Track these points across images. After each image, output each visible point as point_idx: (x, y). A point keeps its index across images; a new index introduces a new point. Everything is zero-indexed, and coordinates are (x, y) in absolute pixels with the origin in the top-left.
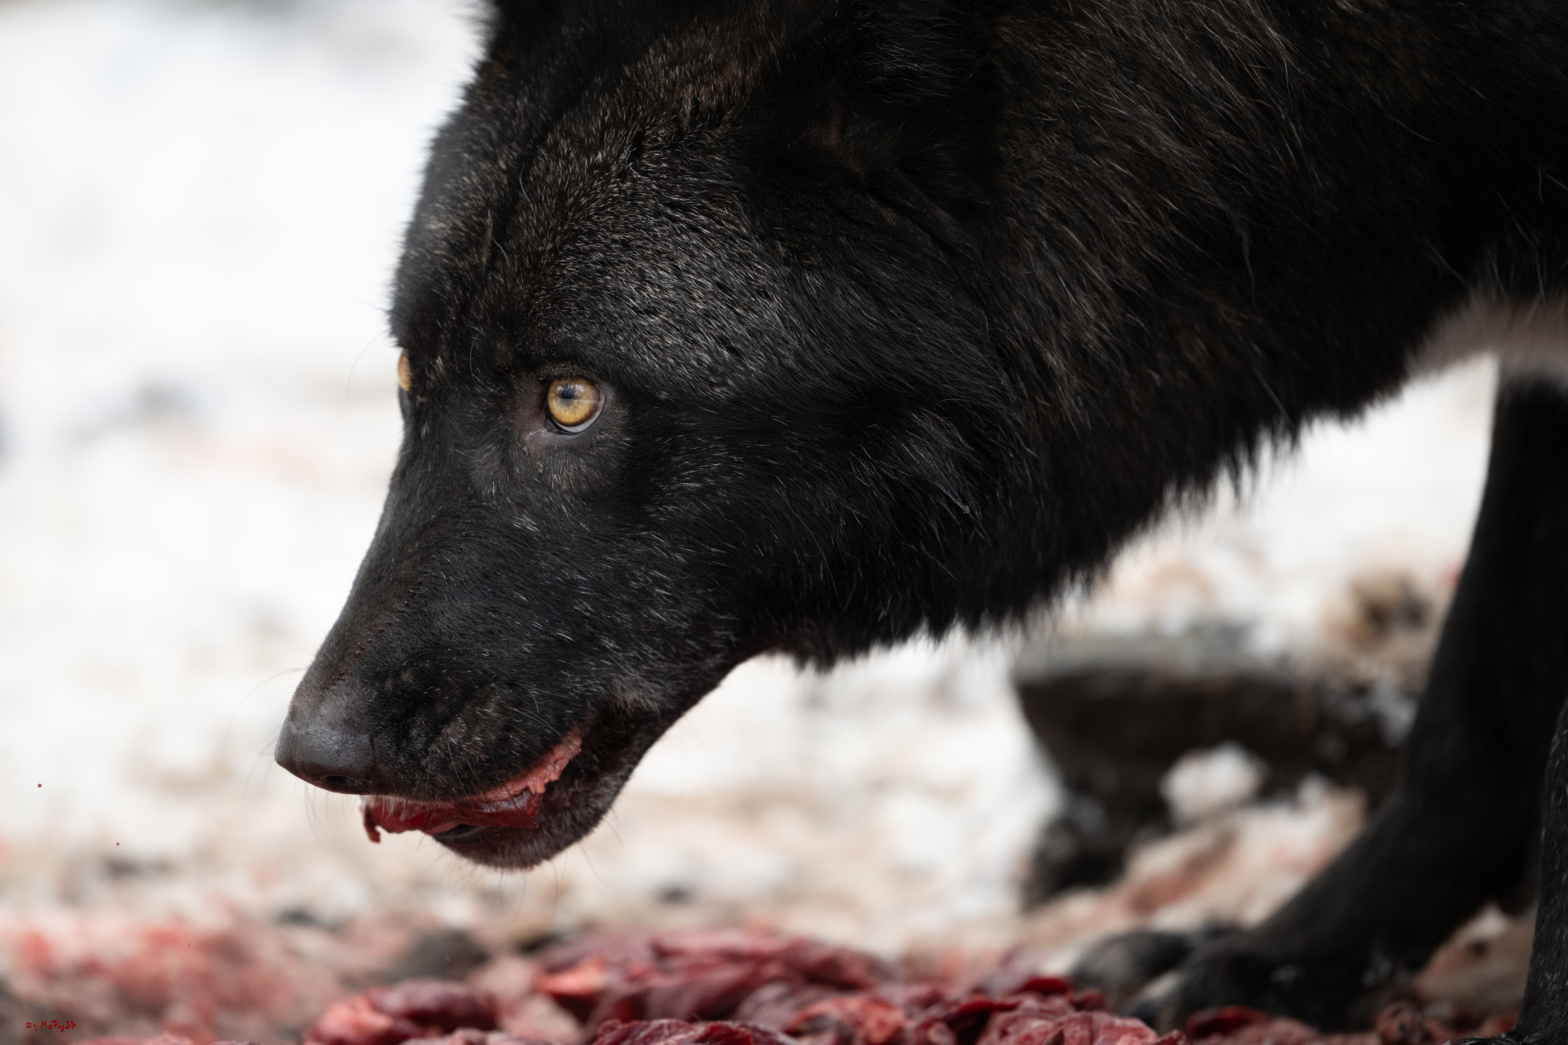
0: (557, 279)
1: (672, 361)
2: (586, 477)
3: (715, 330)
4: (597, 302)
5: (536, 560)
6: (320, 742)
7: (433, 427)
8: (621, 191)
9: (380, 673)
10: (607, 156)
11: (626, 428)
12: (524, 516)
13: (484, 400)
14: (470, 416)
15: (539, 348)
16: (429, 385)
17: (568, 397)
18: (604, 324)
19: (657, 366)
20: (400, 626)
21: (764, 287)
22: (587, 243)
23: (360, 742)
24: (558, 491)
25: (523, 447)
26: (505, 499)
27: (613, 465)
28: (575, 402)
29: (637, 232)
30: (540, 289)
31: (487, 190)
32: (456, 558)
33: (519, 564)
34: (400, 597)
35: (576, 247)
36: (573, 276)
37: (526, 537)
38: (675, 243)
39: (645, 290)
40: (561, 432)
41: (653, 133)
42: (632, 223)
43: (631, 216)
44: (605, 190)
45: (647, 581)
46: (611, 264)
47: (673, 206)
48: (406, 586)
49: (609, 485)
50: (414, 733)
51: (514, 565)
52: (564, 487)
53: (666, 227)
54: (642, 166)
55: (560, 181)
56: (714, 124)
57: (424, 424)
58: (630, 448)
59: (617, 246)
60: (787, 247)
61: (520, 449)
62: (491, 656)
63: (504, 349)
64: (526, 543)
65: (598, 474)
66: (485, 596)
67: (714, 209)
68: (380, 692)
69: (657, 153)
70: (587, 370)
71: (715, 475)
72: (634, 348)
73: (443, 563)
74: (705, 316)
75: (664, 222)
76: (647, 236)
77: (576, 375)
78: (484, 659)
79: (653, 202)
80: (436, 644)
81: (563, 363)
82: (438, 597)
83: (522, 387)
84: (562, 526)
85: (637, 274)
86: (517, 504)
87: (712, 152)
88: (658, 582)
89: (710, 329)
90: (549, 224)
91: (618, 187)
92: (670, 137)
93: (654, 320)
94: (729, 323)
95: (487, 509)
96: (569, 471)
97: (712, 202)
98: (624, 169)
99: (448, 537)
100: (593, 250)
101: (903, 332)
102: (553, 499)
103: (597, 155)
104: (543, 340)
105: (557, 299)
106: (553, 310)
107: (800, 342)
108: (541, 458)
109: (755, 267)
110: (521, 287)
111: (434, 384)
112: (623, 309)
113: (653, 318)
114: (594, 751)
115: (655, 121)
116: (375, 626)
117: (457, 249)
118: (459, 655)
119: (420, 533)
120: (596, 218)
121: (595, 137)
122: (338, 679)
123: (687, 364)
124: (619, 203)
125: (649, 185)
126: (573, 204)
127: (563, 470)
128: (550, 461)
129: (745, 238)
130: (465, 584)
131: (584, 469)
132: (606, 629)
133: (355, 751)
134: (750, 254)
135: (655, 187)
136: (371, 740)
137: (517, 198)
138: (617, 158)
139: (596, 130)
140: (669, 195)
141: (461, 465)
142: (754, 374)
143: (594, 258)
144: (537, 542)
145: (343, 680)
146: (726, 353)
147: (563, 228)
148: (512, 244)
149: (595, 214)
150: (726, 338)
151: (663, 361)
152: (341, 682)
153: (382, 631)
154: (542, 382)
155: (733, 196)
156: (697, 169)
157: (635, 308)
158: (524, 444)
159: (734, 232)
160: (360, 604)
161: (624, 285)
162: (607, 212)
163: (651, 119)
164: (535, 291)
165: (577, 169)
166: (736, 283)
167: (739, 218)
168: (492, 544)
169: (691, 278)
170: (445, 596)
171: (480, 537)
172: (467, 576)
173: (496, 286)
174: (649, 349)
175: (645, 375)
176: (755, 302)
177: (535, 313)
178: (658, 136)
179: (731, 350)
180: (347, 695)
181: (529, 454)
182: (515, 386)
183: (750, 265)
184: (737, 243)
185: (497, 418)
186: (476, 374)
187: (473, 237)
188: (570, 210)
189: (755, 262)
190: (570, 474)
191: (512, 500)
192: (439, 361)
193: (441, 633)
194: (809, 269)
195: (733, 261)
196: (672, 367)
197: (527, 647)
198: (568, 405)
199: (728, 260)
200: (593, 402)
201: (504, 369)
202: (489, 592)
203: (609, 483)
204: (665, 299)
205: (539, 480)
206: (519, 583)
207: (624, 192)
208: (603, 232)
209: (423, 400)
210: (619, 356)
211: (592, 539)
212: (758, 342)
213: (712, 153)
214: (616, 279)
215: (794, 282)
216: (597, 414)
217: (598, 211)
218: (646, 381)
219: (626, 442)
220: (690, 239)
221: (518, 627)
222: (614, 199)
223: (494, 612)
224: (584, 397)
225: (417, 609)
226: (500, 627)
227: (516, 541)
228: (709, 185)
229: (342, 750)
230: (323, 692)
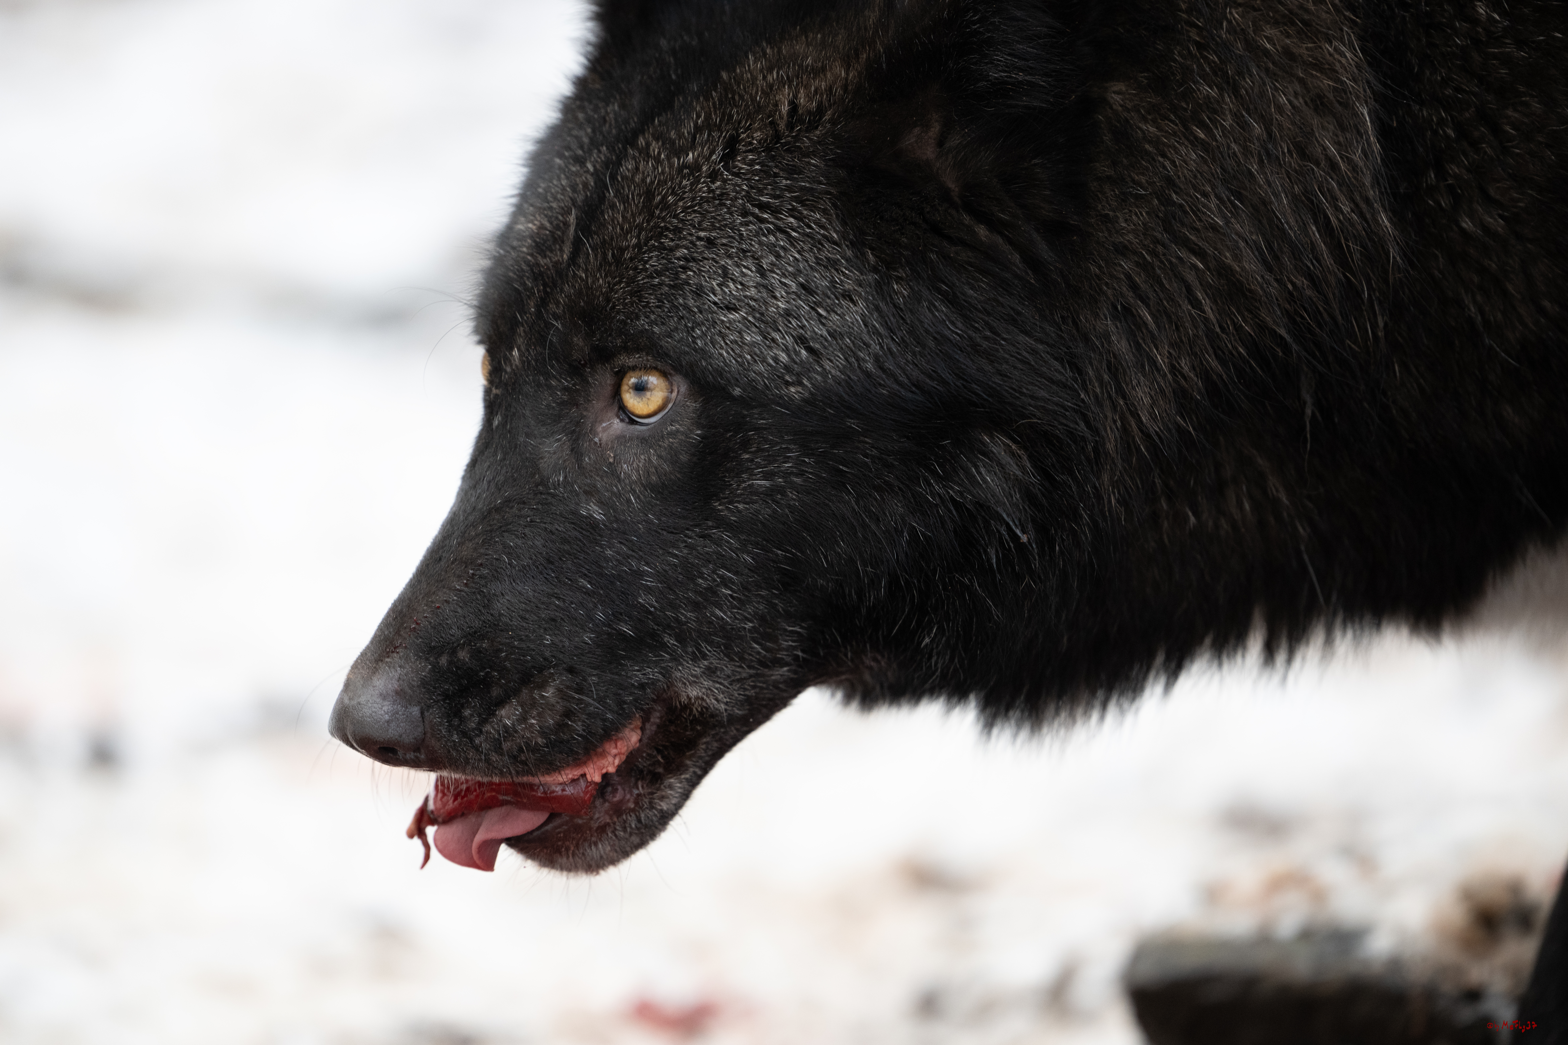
0: (639, 273)
1: (749, 357)
2: (656, 468)
3: (795, 329)
4: (678, 296)
5: (602, 548)
6: (370, 712)
7: (505, 417)
8: (710, 191)
9: (434, 647)
10: (699, 155)
11: (697, 421)
12: (591, 504)
13: (559, 393)
14: (543, 406)
15: (615, 340)
16: (505, 377)
17: (640, 389)
18: (682, 318)
19: (734, 361)
20: (457, 604)
21: (849, 291)
22: (672, 240)
23: (411, 713)
24: (627, 481)
25: (594, 438)
26: (573, 486)
27: (684, 458)
28: (648, 394)
29: (723, 230)
30: (620, 282)
31: (574, 191)
32: (519, 542)
33: (584, 551)
34: (459, 577)
35: (662, 243)
36: (656, 271)
37: (592, 525)
38: (761, 243)
39: (727, 287)
40: (632, 422)
41: (748, 136)
42: (720, 221)
43: (718, 215)
44: (694, 190)
45: (715, 581)
46: (694, 260)
47: (763, 207)
48: (466, 567)
49: (679, 479)
50: (467, 712)
51: (579, 552)
52: (634, 478)
53: (752, 227)
54: (734, 167)
55: (648, 180)
56: (814, 125)
57: (497, 414)
58: (701, 442)
59: (702, 243)
60: (876, 256)
61: (591, 440)
62: (553, 643)
63: (581, 344)
64: (592, 531)
65: (668, 466)
66: (548, 581)
67: (805, 212)
68: (434, 667)
69: (751, 155)
70: (661, 362)
71: (786, 474)
72: (712, 342)
73: (505, 546)
74: (785, 316)
75: (751, 222)
76: (733, 234)
77: (650, 367)
78: (545, 645)
79: (740, 201)
80: (495, 624)
81: (639, 353)
82: (498, 579)
83: (596, 380)
84: (630, 516)
85: (720, 272)
86: (586, 492)
87: (808, 154)
88: (725, 582)
89: (790, 328)
90: (635, 221)
91: (708, 186)
92: (766, 140)
93: (734, 316)
94: (810, 323)
95: (553, 496)
96: (639, 462)
97: (804, 205)
98: (714, 169)
99: (512, 522)
100: (678, 247)
101: (985, 344)
102: (622, 489)
103: (687, 156)
104: (620, 331)
105: (637, 292)
106: (632, 303)
107: (882, 347)
108: (612, 448)
109: (842, 272)
110: (601, 281)
111: (509, 375)
112: (704, 304)
113: (733, 314)
114: (659, 751)
115: (750, 125)
116: (432, 602)
117: (541, 247)
118: (521, 640)
119: (485, 517)
120: (683, 216)
121: (686, 139)
122: (393, 652)
123: (764, 361)
124: (708, 202)
125: (739, 186)
126: (660, 202)
127: (634, 461)
128: (621, 450)
129: (835, 243)
130: (527, 568)
131: (654, 459)
132: (671, 625)
133: (405, 722)
134: (838, 260)
135: (745, 187)
136: (422, 714)
137: (602, 198)
138: (708, 159)
139: (688, 133)
140: (758, 196)
141: (531, 454)
142: (831, 375)
143: (678, 254)
144: (603, 530)
145: (397, 653)
146: (803, 352)
147: (648, 225)
148: (596, 237)
149: (682, 212)
150: (806, 338)
151: (740, 356)
152: (395, 655)
153: (439, 607)
154: (617, 373)
155: (825, 201)
156: (792, 171)
157: (715, 303)
158: (595, 435)
159: (824, 236)
161: (706, 281)
162: (695, 211)
163: (746, 123)
164: (615, 285)
165: (667, 169)
166: (822, 285)
167: (831, 223)
168: (557, 529)
169: (774, 279)
170: (506, 579)
171: (545, 523)
172: (530, 561)
173: (577, 281)
174: (726, 344)
175: (720, 369)
176: (838, 305)
177: (614, 307)
178: (753, 139)
179: (810, 350)
180: (400, 667)
181: (600, 444)
182: (590, 379)
183: (837, 270)
184: (825, 247)
185: (570, 410)
186: (553, 367)
187: (557, 234)
188: (657, 208)
189: (843, 267)
190: (641, 465)
191: (580, 488)
192: (515, 353)
193: (500, 615)
194: (897, 280)
195: (820, 264)
196: (748, 363)
197: (588, 637)
198: (640, 396)
199: (814, 263)
200: (666, 394)
201: (579, 363)
202: (552, 577)
203: (678, 476)
204: (746, 297)
205: (609, 469)
206: (584, 570)
207: (713, 191)
208: (689, 229)
209: (498, 391)
210: (695, 350)
211: (660, 531)
212: (838, 343)
213: (808, 156)
214: (698, 275)
215: (881, 288)
216: (670, 406)
217: (685, 209)
218: (721, 375)
219: (697, 435)
220: (777, 240)
221: (581, 617)
222: (702, 198)
223: (558, 598)
224: (657, 389)
225: (476, 589)
226: (563, 615)
227: (582, 528)
228: (802, 189)
229: (392, 721)
230: (377, 664)
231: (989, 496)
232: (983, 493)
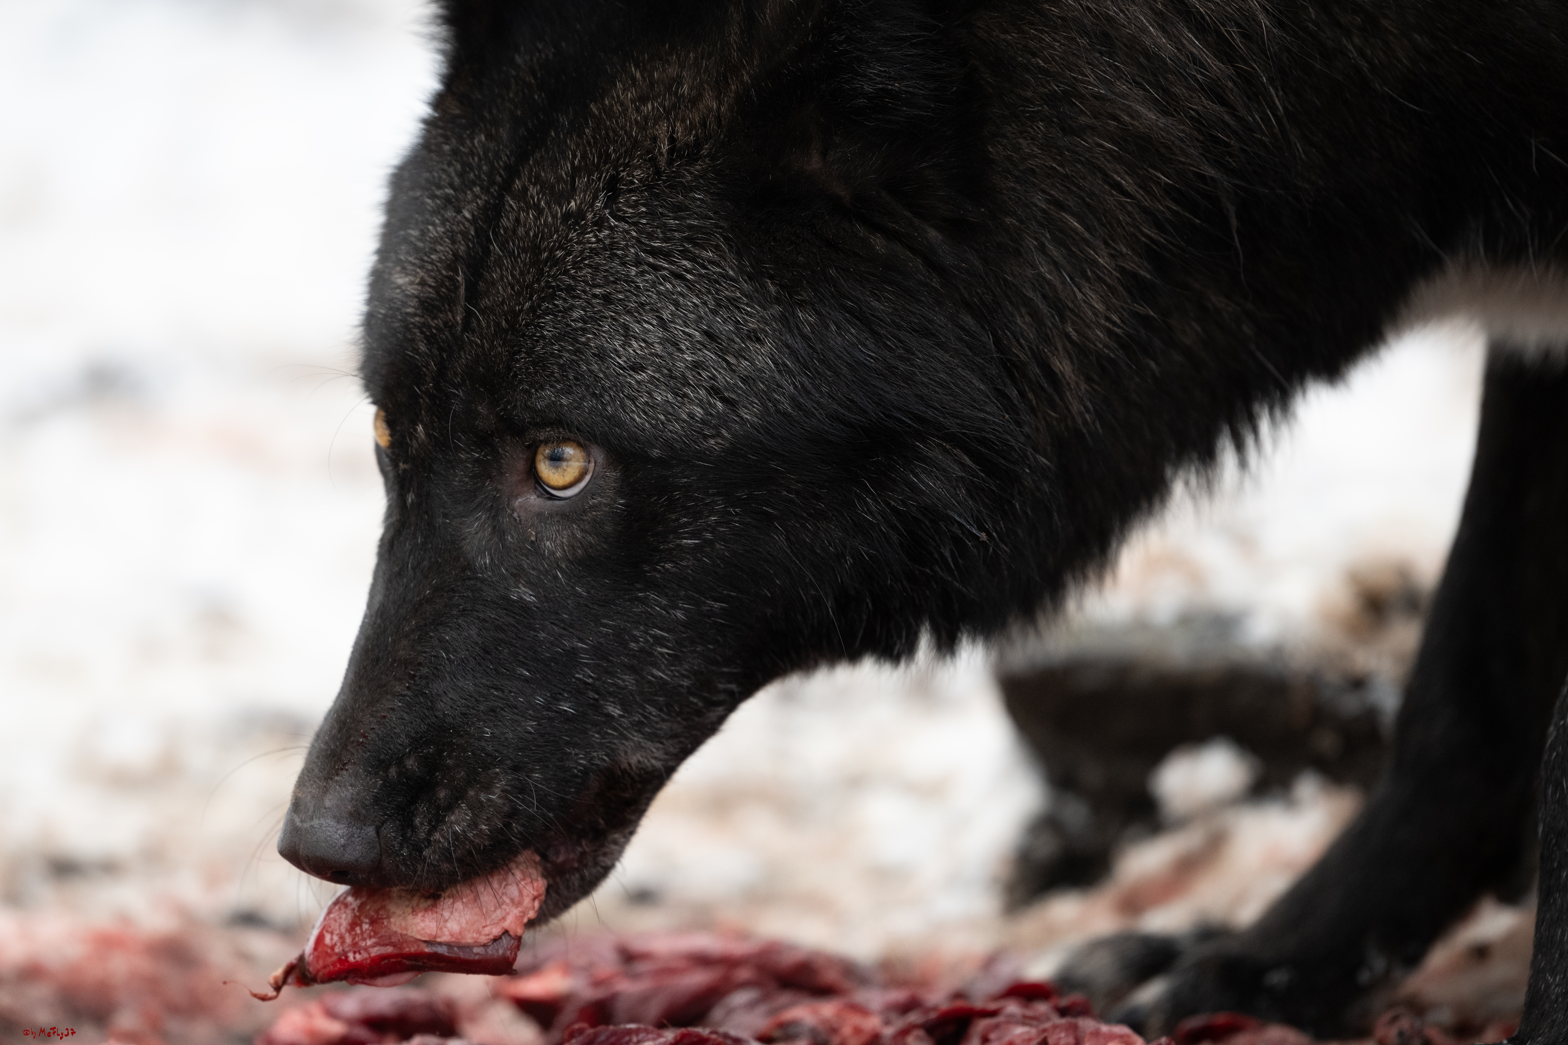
1: (662, 417)
2: (581, 543)
3: (706, 381)
5: (535, 631)
6: (325, 836)
7: (418, 495)
8: (599, 241)
9: (383, 759)
10: (581, 203)
11: (619, 491)
12: (520, 585)
13: (469, 465)
14: (456, 483)
15: (521, 413)
16: (411, 453)
17: (556, 459)
19: (647, 424)
20: (403, 711)
21: (754, 331)
23: (366, 835)
24: (552, 558)
25: (513, 513)
26: (499, 569)
27: (609, 528)
28: (564, 464)
29: (618, 284)
30: (519, 352)
31: (454, 242)
32: (455, 635)
33: (519, 638)
34: (400, 680)
35: (555, 305)
37: (524, 607)
38: (659, 293)
39: (630, 346)
40: (551, 497)
41: (628, 175)
42: (613, 275)
43: (611, 267)
44: (582, 241)
45: (649, 642)
46: (593, 320)
47: (654, 252)
48: (406, 668)
49: (605, 549)
50: (417, 821)
51: (515, 639)
52: (559, 554)
53: (648, 277)
54: (619, 211)
55: (532, 233)
56: (693, 159)
57: (409, 491)
58: (624, 511)
59: (598, 301)
60: (777, 284)
61: (511, 516)
62: (494, 736)
63: (486, 413)
64: (525, 615)
65: (593, 538)
66: (487, 673)
67: (697, 252)
68: (384, 781)
69: (633, 196)
70: (574, 434)
71: (712, 529)
72: (622, 407)
73: (441, 640)
74: (694, 368)
75: (646, 271)
76: (628, 287)
77: (563, 438)
78: (486, 739)
79: (632, 251)
80: (439, 726)
81: (548, 427)
82: (439, 677)
83: (507, 452)
84: (559, 593)
85: (621, 330)
86: (513, 574)
87: (692, 189)
88: (660, 641)
89: (701, 380)
90: (525, 281)
91: (596, 236)
92: (648, 177)
93: (642, 376)
94: (720, 373)
95: (483, 581)
96: (563, 538)
97: (695, 245)
98: (599, 216)
99: (445, 613)
100: (572, 308)
101: (902, 367)
102: (548, 566)
103: (569, 203)
104: (525, 404)
105: (540, 362)
106: (535, 372)
107: (795, 387)
108: (533, 525)
109: (744, 309)
110: (499, 349)
111: (416, 450)
112: (609, 368)
113: (641, 375)
115: (629, 162)
116: (377, 711)
117: (427, 306)
118: (460, 736)
119: (416, 610)
120: (574, 272)
121: (566, 183)
122: (342, 769)
123: (678, 419)
124: (597, 254)
125: (628, 232)
126: (548, 258)
127: (556, 537)
128: (542, 527)
129: (732, 279)
130: (466, 661)
131: (579, 535)
132: (610, 694)
133: (361, 845)
134: (738, 297)
135: (634, 234)
136: (378, 833)
137: (487, 252)
138: (592, 205)
139: (566, 174)
140: (650, 241)
141: (452, 535)
142: (750, 422)
143: (575, 315)
144: (536, 613)
145: (347, 770)
146: (719, 404)
147: (539, 285)
148: (486, 302)
150: (719, 389)
151: (653, 418)
152: (344, 772)
153: (384, 716)
154: (529, 447)
155: (716, 236)
156: (678, 209)
157: (620, 366)
158: (513, 510)
159: (720, 274)
160: (360, 687)
161: (607, 342)
162: (586, 265)
163: (625, 160)
164: (515, 354)
165: (550, 220)
166: (725, 329)
167: (725, 259)
168: (490, 617)
169: (678, 328)
170: (447, 675)
171: (477, 611)
172: (467, 653)
173: (473, 348)
174: (637, 407)
175: (634, 434)
176: (746, 348)
177: (516, 375)
178: (634, 177)
179: (724, 400)
180: (351, 785)
181: (520, 521)
182: (500, 450)
183: (738, 308)
184: (723, 286)
185: (484, 484)
186: (459, 440)
187: (443, 292)
188: (546, 264)
189: (744, 304)
190: (564, 540)
191: (506, 570)
192: (420, 428)
193: (445, 715)
194: (800, 306)
195: (720, 306)
196: (663, 423)
197: (530, 726)
198: (557, 467)
199: (714, 306)
200: (583, 464)
201: (487, 432)
202: (491, 669)
203: (605, 546)
204: (652, 354)
205: (532, 547)
206: (520, 658)
207: (602, 241)
208: (582, 287)
209: (406, 466)
210: (607, 417)
211: (590, 605)
212: (752, 390)
213: (692, 191)
214: (599, 337)
215: (787, 321)
216: (588, 478)
217: (575, 263)
218: (637, 440)
219: (620, 504)
220: (674, 286)
221: (521, 704)
222: (591, 249)
223: (497, 689)
224: (573, 460)
225: (419, 691)
226: (504, 704)
227: (514, 613)
228: (691, 227)
229: (348, 845)
230: (327, 783)
231: (935, 500)
232: (927, 498)
